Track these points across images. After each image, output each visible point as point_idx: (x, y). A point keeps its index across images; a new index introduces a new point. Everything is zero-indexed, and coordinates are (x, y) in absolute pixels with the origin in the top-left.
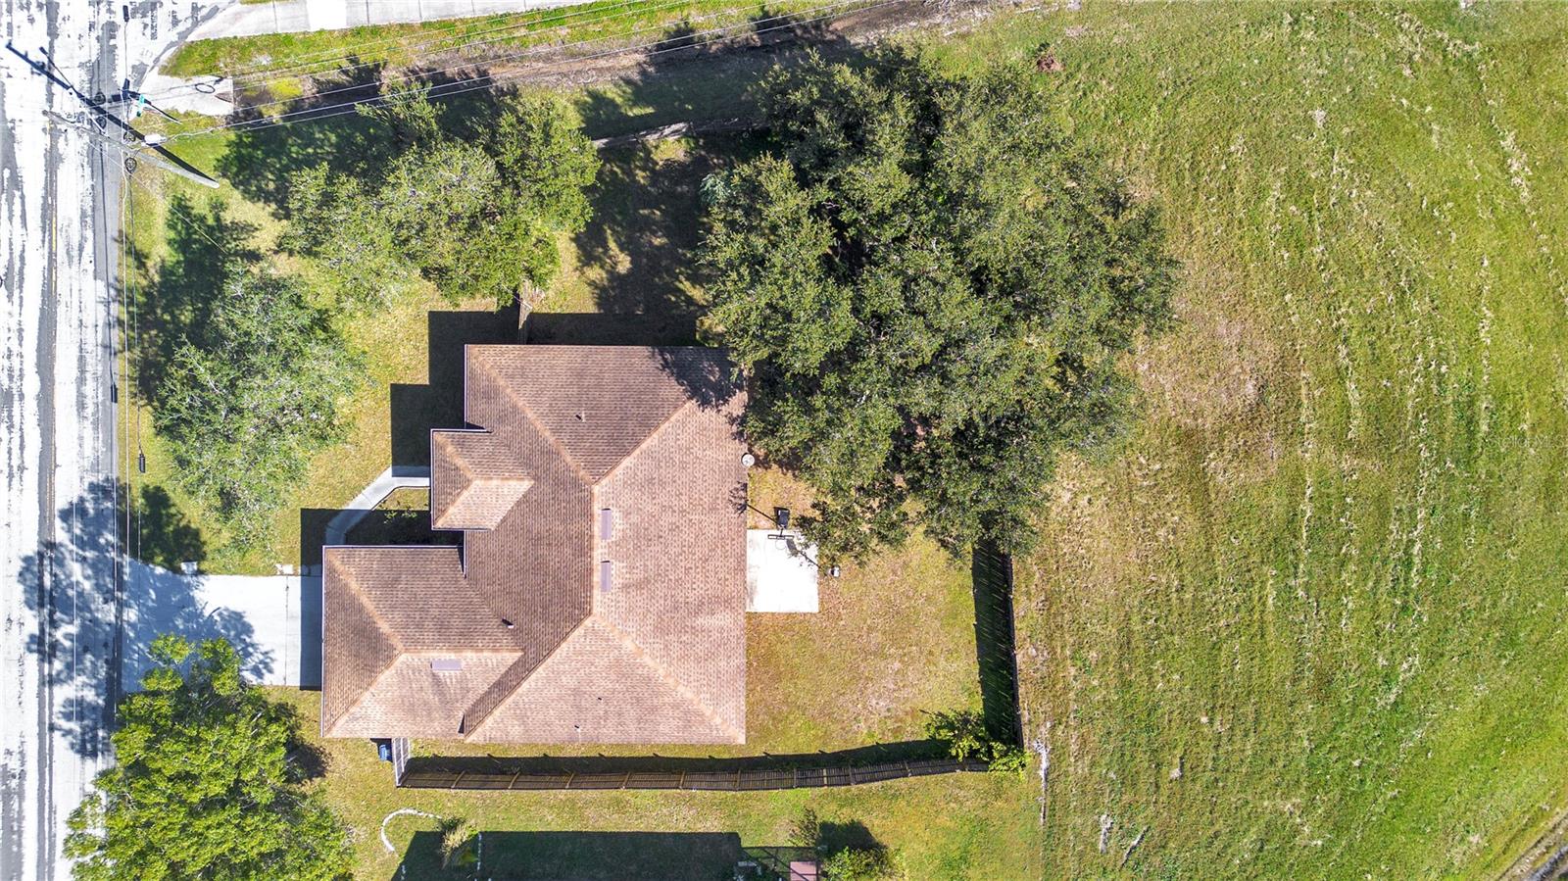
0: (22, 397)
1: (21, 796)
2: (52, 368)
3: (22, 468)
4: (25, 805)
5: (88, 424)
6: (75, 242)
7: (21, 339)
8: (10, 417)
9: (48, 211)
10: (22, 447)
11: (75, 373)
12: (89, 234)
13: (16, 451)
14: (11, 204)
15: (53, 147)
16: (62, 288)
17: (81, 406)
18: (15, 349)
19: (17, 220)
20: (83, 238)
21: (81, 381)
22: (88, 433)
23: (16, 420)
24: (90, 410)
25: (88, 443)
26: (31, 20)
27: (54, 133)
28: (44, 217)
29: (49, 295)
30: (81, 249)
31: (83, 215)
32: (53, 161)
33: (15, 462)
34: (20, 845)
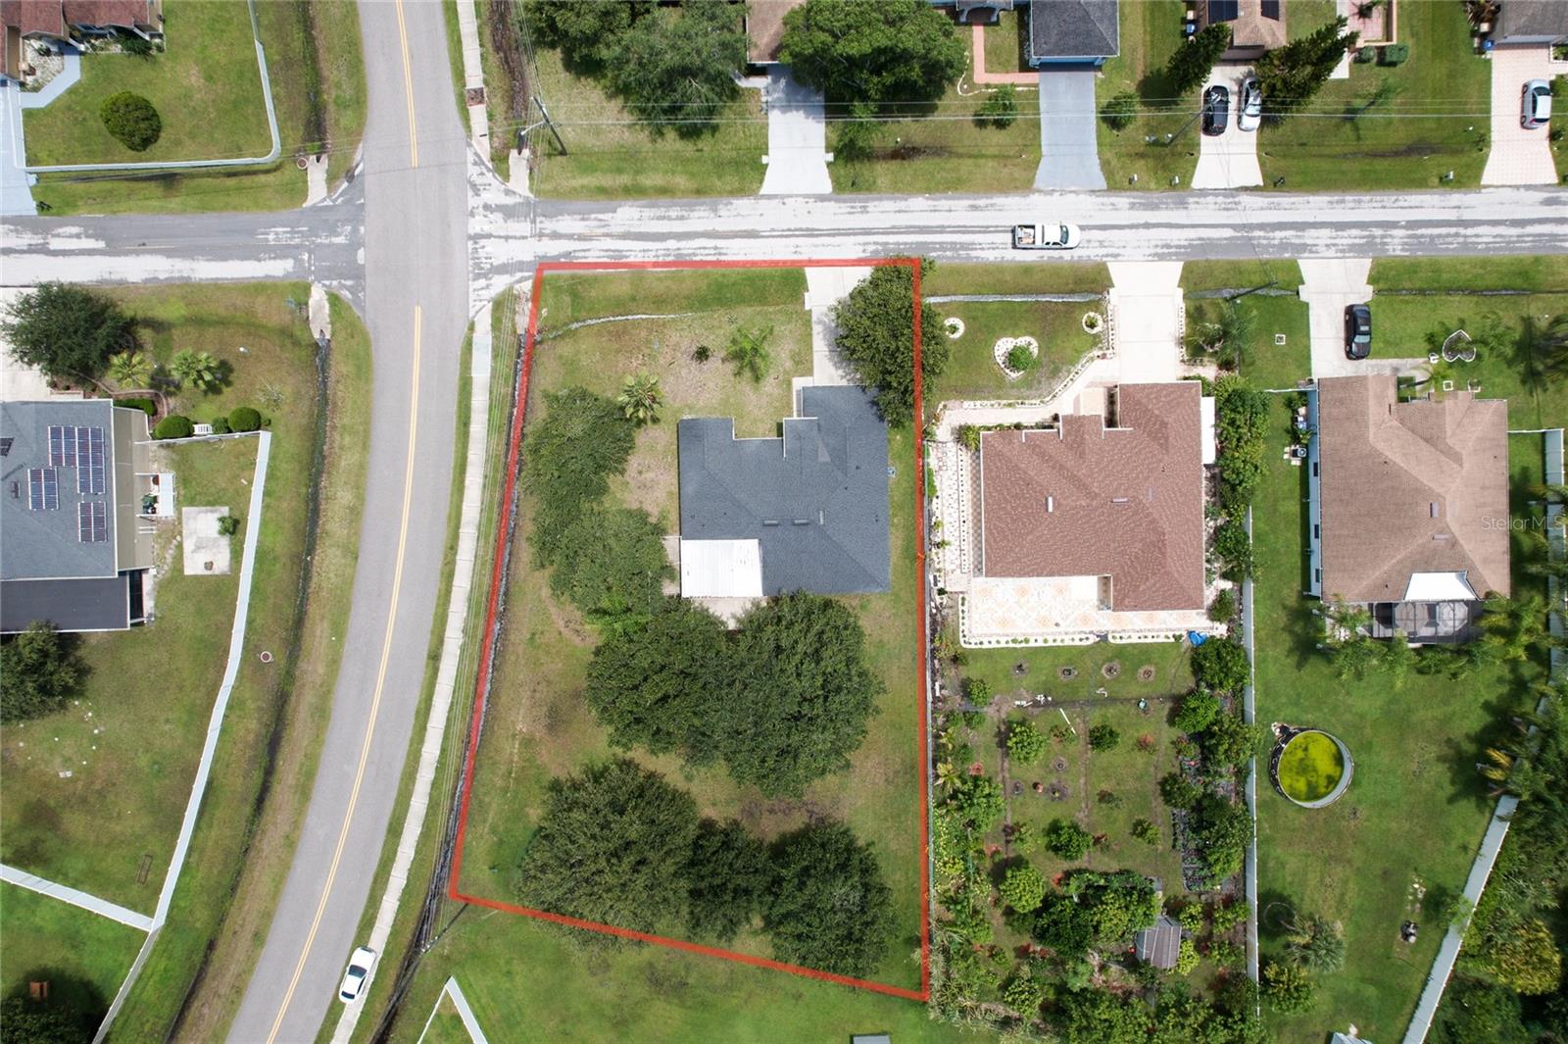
0: (679, 249)
1: (887, 243)
2: (663, 234)
3: (716, 248)
4: (891, 241)
5: (691, 215)
6: (596, 223)
7: (648, 250)
8: (689, 255)
9: (582, 238)
10: (705, 248)
11: (665, 222)
12: (593, 216)
13: (707, 251)
14: (578, 258)
15: (547, 235)
16: (621, 230)
17: (682, 218)
18: (653, 253)
19: (587, 254)
20: (595, 219)
21: (669, 218)
22: (696, 214)
23: (690, 251)
24: (685, 214)
25: (702, 214)
26: (483, 247)
27: (541, 235)
28: (585, 240)
29: (625, 236)
30: (601, 220)
31: (583, 219)
32: (555, 236)
33: (713, 252)
34: (912, 243)
